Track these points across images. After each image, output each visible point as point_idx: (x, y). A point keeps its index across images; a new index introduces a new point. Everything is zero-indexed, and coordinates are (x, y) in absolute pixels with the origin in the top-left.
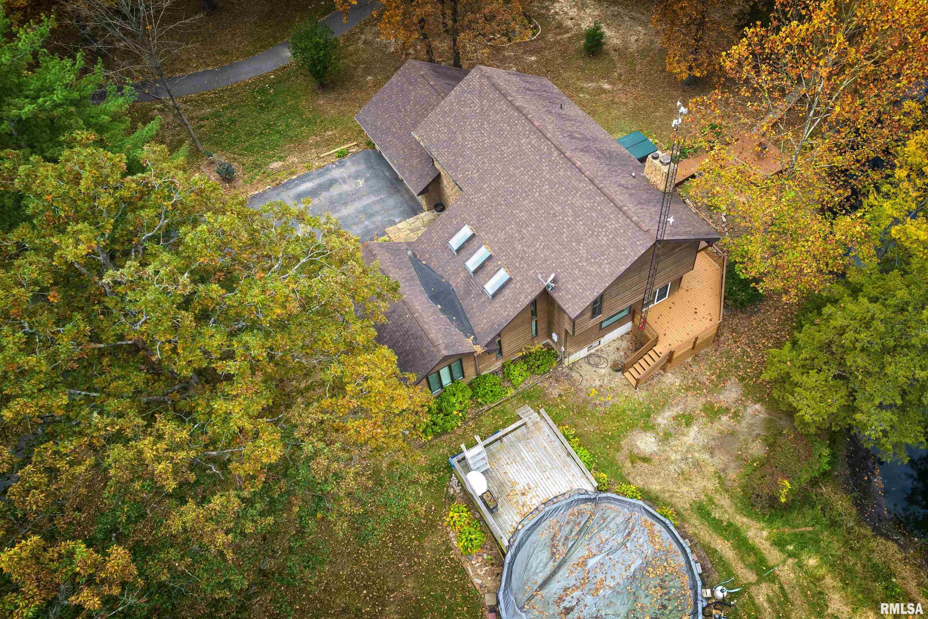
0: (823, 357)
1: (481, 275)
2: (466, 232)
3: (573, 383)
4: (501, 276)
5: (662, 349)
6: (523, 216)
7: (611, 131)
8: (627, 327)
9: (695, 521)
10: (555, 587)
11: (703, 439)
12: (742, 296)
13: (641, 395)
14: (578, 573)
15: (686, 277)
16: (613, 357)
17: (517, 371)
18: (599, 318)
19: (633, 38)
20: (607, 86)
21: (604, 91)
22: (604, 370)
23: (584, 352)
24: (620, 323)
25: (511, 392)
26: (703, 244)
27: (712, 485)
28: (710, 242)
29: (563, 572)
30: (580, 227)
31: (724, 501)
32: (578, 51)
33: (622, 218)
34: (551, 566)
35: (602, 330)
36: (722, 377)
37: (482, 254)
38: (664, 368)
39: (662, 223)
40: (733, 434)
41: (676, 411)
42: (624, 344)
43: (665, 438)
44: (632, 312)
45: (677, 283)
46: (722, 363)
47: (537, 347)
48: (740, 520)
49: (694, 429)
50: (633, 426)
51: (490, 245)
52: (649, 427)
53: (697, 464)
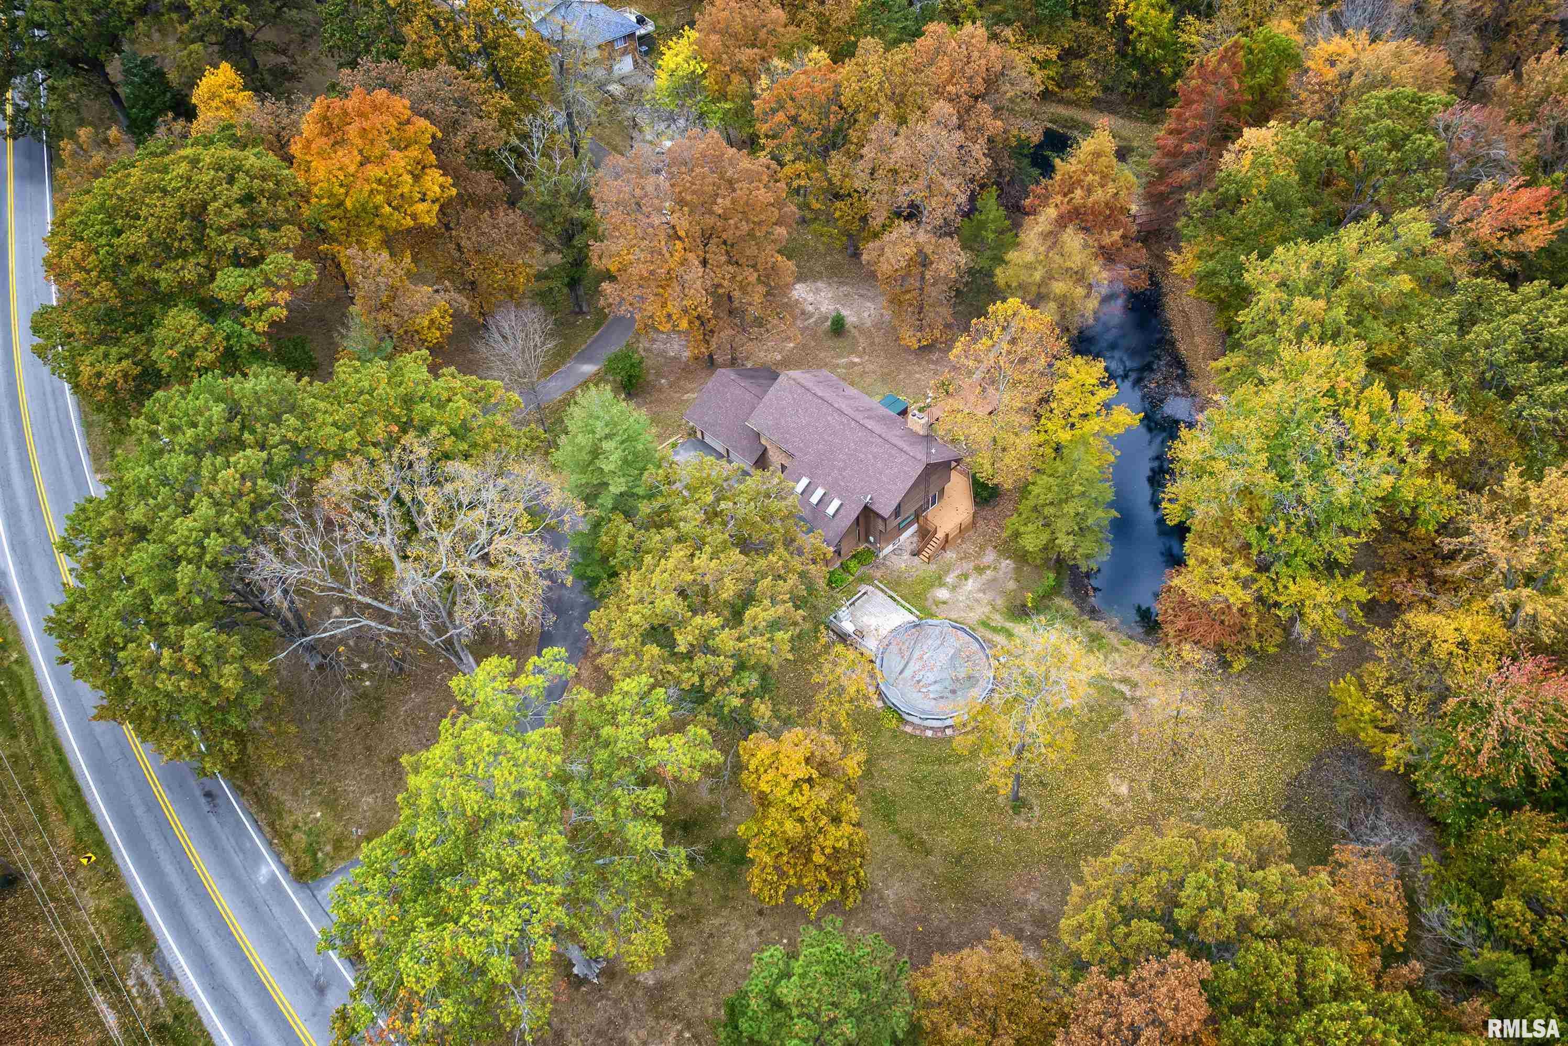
0: (1035, 515)
1: (821, 506)
2: (804, 481)
3: (887, 567)
4: (836, 504)
5: (940, 535)
6: (841, 464)
7: (870, 396)
8: (915, 527)
9: (981, 629)
10: (908, 673)
11: (978, 585)
12: (985, 494)
13: (933, 567)
14: (921, 663)
15: (948, 486)
16: (910, 548)
17: (852, 564)
18: (899, 519)
19: (866, 314)
20: (857, 360)
21: (855, 364)
22: (906, 556)
23: (890, 548)
24: (910, 525)
25: (851, 578)
26: (954, 464)
27: (987, 609)
28: (958, 461)
29: (911, 664)
30: (879, 465)
31: (998, 617)
32: (826, 333)
33: (904, 457)
34: (903, 663)
35: (900, 530)
36: (982, 548)
37: (819, 492)
38: (943, 548)
39: (928, 454)
40: (994, 580)
41: (958, 572)
42: (915, 539)
43: (954, 588)
44: (917, 516)
45: (942, 491)
46: (980, 540)
47: (862, 547)
48: (1009, 625)
49: (970, 581)
50: (932, 586)
51: (824, 486)
52: (942, 585)
53: (977, 601)
